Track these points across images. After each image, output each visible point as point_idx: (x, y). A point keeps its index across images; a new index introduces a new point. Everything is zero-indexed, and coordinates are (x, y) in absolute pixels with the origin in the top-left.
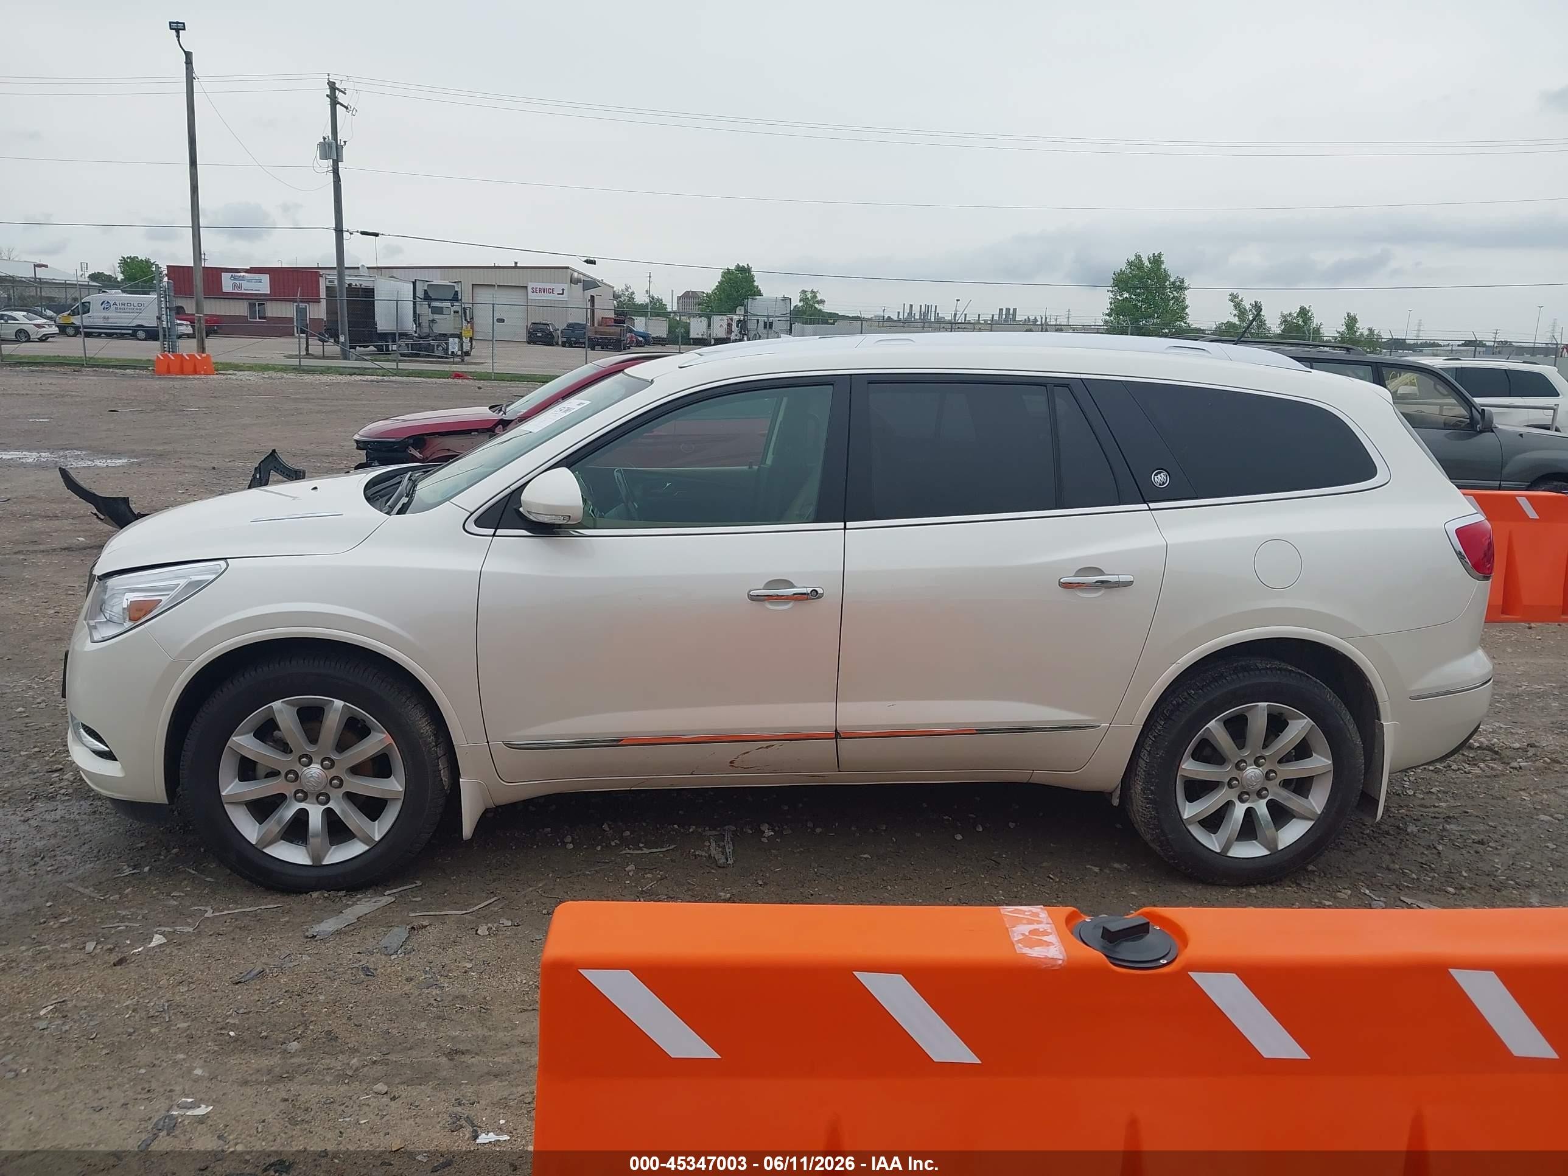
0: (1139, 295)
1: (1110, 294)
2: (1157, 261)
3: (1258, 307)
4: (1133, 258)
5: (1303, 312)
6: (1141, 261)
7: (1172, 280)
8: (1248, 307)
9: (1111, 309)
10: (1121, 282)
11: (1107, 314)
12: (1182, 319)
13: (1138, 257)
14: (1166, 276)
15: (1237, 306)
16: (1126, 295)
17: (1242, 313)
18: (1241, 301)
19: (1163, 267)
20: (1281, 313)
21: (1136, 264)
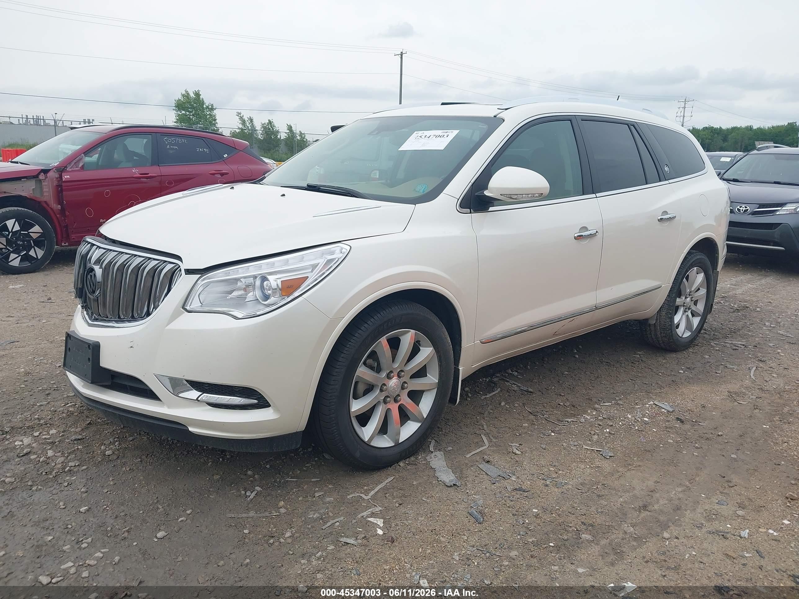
0: (190, 112)
1: (175, 111)
2: (197, 94)
3: (251, 120)
4: (184, 93)
5: (270, 122)
6: (188, 94)
7: (207, 105)
8: (246, 119)
9: (177, 119)
10: (179, 106)
11: (175, 122)
12: (215, 125)
13: (186, 91)
14: (203, 103)
15: (241, 118)
16: (183, 112)
17: (244, 122)
18: (243, 116)
19: (201, 97)
20: (261, 123)
21: (186, 96)
